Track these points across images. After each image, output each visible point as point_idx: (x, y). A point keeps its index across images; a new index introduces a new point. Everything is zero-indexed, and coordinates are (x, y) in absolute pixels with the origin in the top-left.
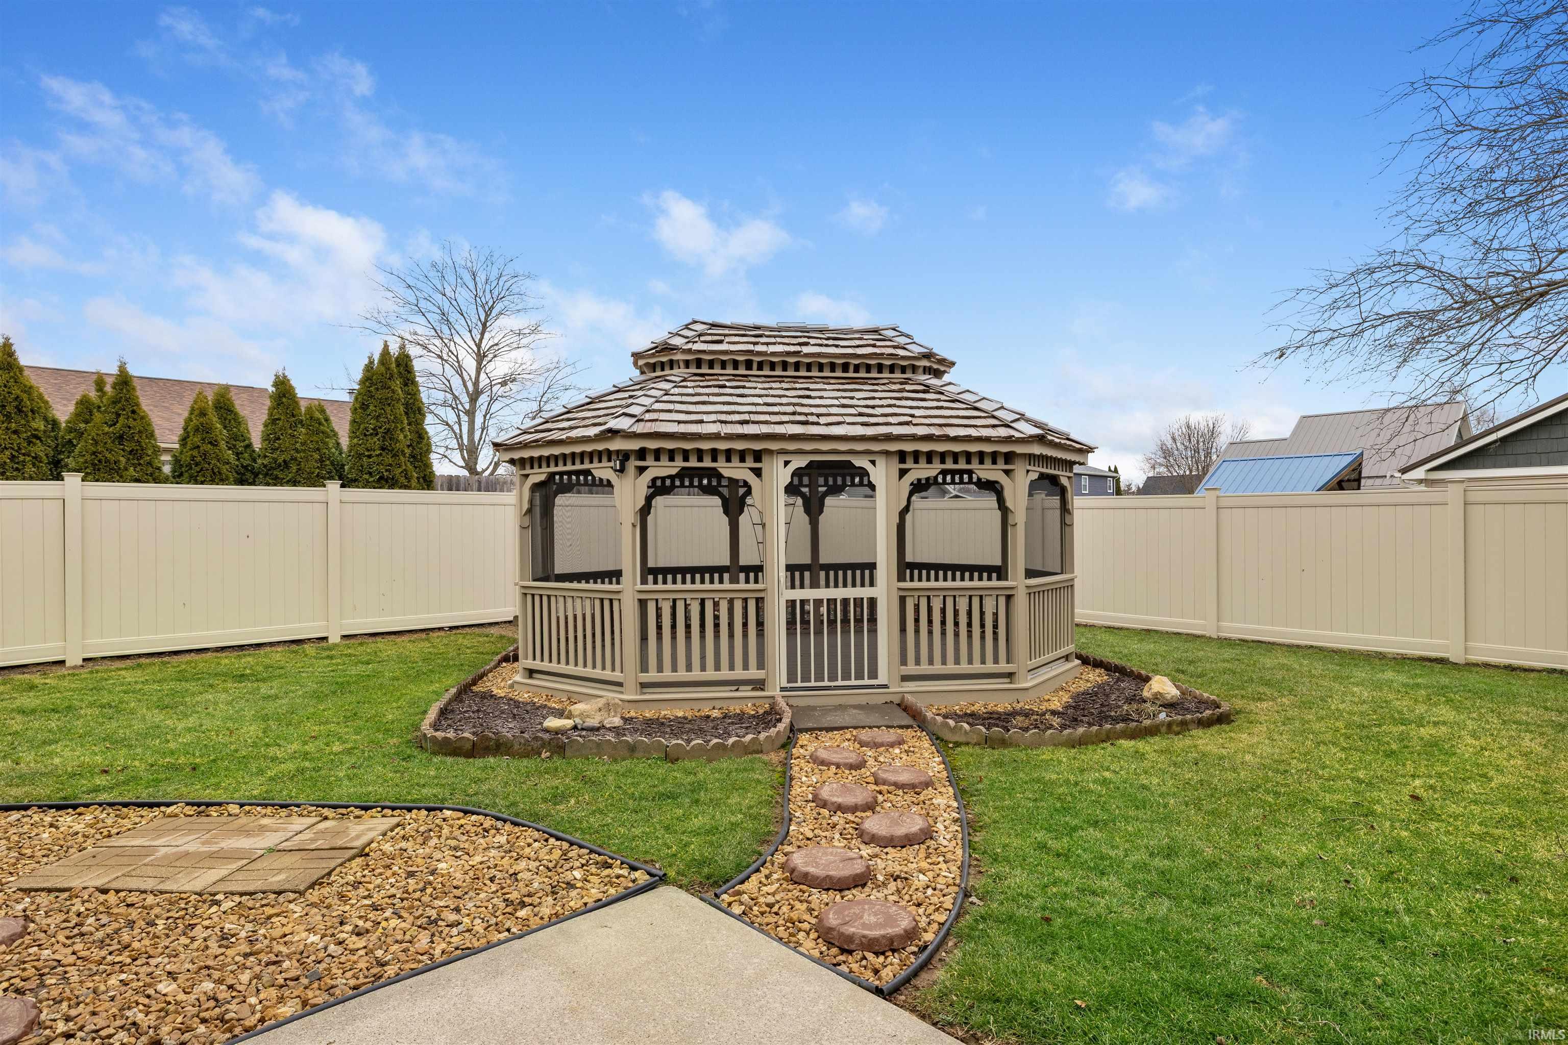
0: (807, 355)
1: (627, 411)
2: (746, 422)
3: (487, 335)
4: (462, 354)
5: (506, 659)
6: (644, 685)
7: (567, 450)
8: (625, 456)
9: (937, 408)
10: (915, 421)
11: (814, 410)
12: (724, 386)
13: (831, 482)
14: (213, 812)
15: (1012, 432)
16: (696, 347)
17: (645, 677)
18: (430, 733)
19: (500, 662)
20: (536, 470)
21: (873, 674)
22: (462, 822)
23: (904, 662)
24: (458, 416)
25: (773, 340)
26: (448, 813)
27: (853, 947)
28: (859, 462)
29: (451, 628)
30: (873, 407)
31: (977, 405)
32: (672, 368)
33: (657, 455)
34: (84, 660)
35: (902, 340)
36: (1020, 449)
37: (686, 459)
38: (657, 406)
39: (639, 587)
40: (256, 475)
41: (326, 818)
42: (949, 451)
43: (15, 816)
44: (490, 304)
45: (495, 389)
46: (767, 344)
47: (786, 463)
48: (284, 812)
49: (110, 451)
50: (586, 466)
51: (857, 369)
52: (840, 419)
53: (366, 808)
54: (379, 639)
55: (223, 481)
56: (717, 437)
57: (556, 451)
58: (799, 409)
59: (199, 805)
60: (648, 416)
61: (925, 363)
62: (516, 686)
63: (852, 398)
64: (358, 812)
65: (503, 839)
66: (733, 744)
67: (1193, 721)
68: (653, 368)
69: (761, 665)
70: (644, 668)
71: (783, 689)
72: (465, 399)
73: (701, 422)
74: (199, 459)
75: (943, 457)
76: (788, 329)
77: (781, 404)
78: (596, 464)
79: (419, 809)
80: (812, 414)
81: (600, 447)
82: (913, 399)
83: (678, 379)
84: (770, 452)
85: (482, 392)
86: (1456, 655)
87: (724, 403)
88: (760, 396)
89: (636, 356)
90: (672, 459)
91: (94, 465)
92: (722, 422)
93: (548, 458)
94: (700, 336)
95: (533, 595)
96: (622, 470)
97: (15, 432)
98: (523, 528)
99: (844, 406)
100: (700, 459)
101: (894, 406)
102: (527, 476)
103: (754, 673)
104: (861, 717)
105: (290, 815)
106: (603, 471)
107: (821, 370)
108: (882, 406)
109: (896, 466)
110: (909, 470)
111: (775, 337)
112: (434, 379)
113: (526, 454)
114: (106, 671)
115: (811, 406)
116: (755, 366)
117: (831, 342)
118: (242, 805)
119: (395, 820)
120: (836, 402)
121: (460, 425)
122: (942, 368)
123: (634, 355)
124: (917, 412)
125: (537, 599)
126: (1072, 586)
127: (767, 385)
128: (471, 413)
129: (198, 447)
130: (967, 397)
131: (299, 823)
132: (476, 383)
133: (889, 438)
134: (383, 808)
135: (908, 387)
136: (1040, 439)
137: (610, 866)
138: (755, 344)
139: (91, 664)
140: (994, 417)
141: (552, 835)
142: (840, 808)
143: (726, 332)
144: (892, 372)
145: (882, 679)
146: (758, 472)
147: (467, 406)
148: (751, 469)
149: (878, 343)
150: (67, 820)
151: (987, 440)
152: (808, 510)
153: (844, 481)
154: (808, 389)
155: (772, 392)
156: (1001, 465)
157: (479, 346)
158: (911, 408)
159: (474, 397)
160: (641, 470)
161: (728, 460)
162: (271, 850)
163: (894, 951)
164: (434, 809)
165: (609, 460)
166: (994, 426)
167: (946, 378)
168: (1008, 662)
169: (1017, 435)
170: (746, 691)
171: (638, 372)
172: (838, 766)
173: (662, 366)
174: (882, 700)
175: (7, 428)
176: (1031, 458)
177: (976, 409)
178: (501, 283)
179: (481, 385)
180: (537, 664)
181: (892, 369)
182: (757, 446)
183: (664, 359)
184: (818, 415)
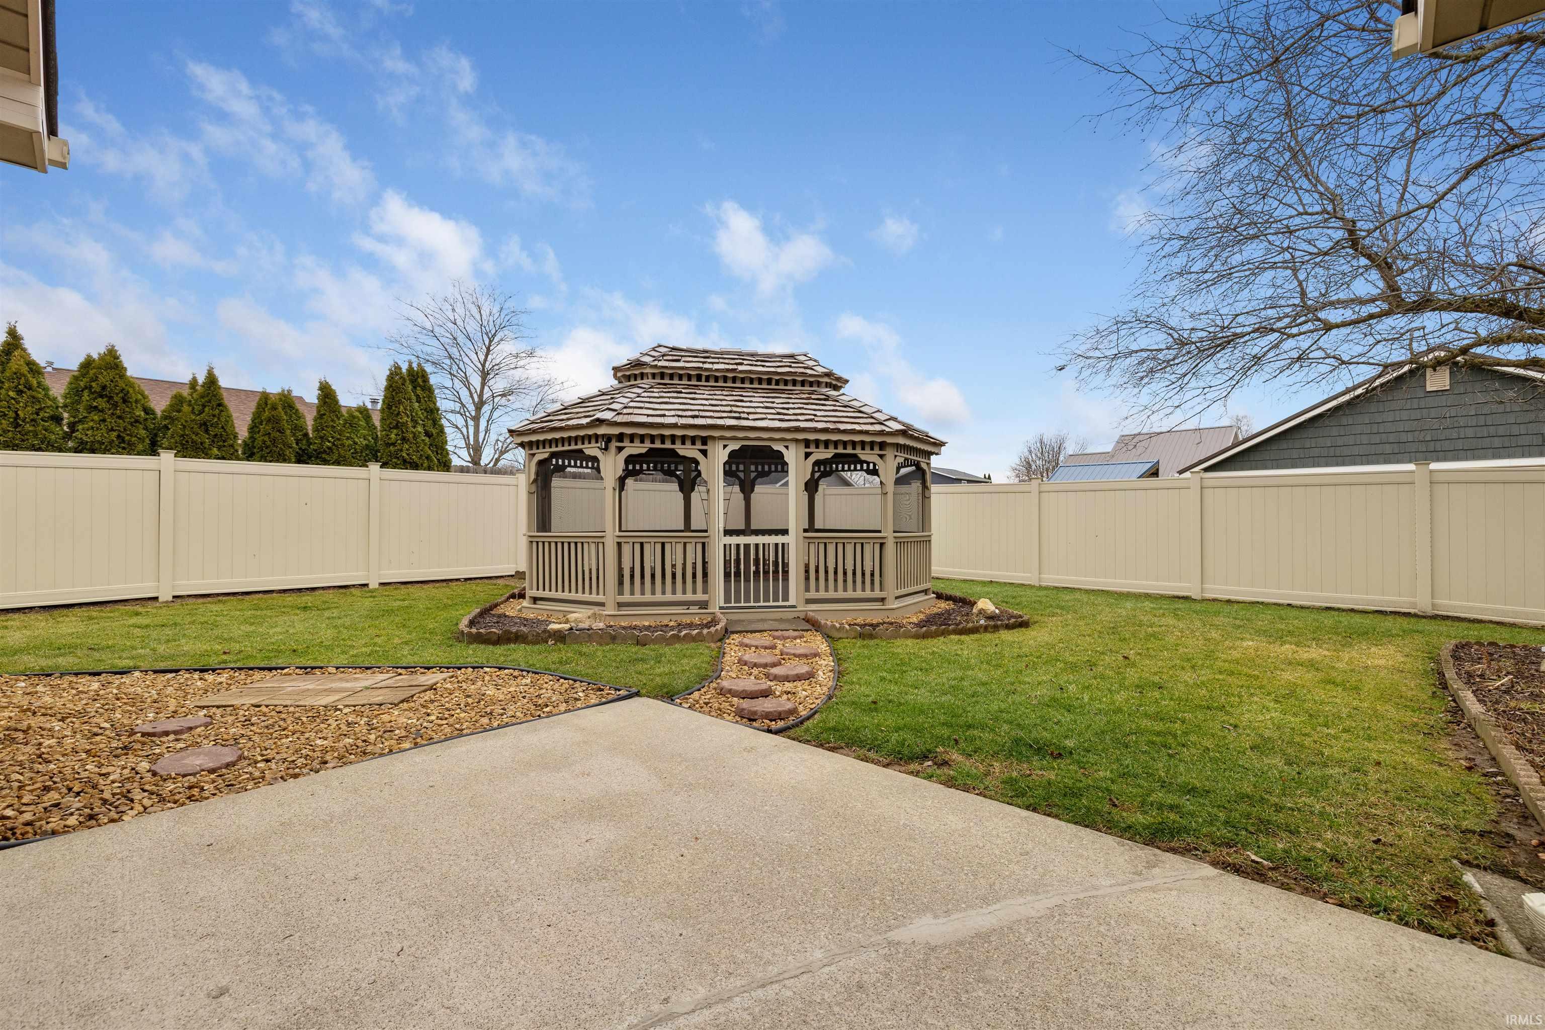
0: (741, 372)
1: (610, 407)
2: (697, 417)
3: (490, 357)
4: (469, 371)
5: (513, 596)
6: (620, 605)
7: (565, 435)
8: (608, 439)
9: (833, 411)
10: (816, 419)
11: (746, 410)
12: (681, 392)
13: (760, 468)
14: (317, 671)
15: (884, 428)
16: (660, 364)
17: (621, 599)
18: (466, 630)
19: (508, 598)
20: (541, 450)
21: (786, 598)
22: (498, 673)
23: (807, 589)
24: (466, 421)
25: (717, 360)
26: (487, 670)
27: (756, 717)
28: (777, 447)
29: (466, 580)
30: (788, 409)
31: (861, 409)
32: (642, 379)
33: (632, 438)
34: (174, 597)
35: (811, 363)
36: (889, 440)
37: (653, 442)
38: (632, 404)
39: (618, 533)
40: (310, 457)
41: (400, 674)
42: (840, 440)
43: (170, 676)
44: (493, 332)
45: (496, 400)
46: (713, 363)
47: (725, 446)
48: (369, 671)
49: (197, 434)
50: (579, 446)
51: (777, 383)
52: (764, 416)
53: (428, 668)
54: (409, 586)
55: (285, 460)
56: (675, 426)
57: (557, 435)
58: (735, 409)
59: (306, 668)
60: (625, 411)
61: (826, 380)
62: (523, 610)
63: (773, 403)
64: (422, 670)
65: (528, 681)
66: (684, 636)
67: (1002, 625)
68: (628, 378)
69: (705, 591)
70: (621, 592)
71: (721, 608)
72: (471, 408)
73: (664, 416)
74: (268, 443)
75: (836, 444)
76: (728, 353)
77: (722, 405)
78: (587, 445)
79: (466, 668)
80: (744, 412)
81: (590, 432)
82: (816, 404)
83: (647, 386)
84: (713, 438)
85: (485, 403)
86: (1195, 594)
87: (680, 404)
88: (707, 399)
89: (616, 369)
90: (642, 442)
91: (183, 445)
92: (679, 416)
93: (550, 441)
94: (663, 356)
95: (537, 542)
96: (606, 449)
97: (120, 417)
98: (530, 493)
99: (767, 408)
100: (663, 442)
101: (802, 408)
102: (534, 455)
103: (699, 596)
104: (776, 625)
105: (374, 673)
106: (591, 450)
107: (751, 383)
108: (794, 408)
109: (803, 450)
110: (812, 453)
111: (718, 358)
112: (447, 391)
113: (534, 438)
114: (194, 604)
115: (743, 407)
116: (703, 379)
117: (759, 363)
118: (337, 668)
119: (451, 674)
120: (761, 405)
121: (467, 428)
122: (839, 384)
123: (614, 369)
124: (818, 413)
125: (540, 545)
126: (930, 541)
127: (712, 392)
128: (476, 419)
129: (269, 434)
130: (854, 403)
131: (382, 677)
132: (481, 395)
133: (797, 430)
134: (441, 668)
135: (813, 396)
136: (903, 433)
137: (603, 690)
138: (704, 363)
139: (179, 600)
140: (872, 417)
141: (561, 678)
142: (755, 665)
143: (683, 354)
144: (803, 385)
145: (792, 601)
146: (704, 453)
147: (473, 413)
148: (700, 450)
149: (793, 365)
150: (210, 677)
151: (867, 433)
152: (743, 490)
153: (770, 468)
154: (741, 396)
155: (715, 397)
156: (877, 451)
157: (483, 366)
158: (815, 410)
159: (479, 406)
160: (620, 449)
161: (683, 443)
162: (367, 688)
163: (781, 719)
164: (477, 667)
165: (597, 442)
166: (872, 424)
167: (842, 391)
168: (881, 591)
169: (887, 429)
170: (694, 610)
171: (617, 382)
172: (757, 647)
173: (635, 377)
174: (791, 616)
175: (113, 414)
176: (898, 446)
177: (860, 412)
178: (502, 316)
179: (485, 397)
180: (540, 594)
181: (803, 383)
182: (704, 433)
183: (637, 372)
184: (748, 413)
